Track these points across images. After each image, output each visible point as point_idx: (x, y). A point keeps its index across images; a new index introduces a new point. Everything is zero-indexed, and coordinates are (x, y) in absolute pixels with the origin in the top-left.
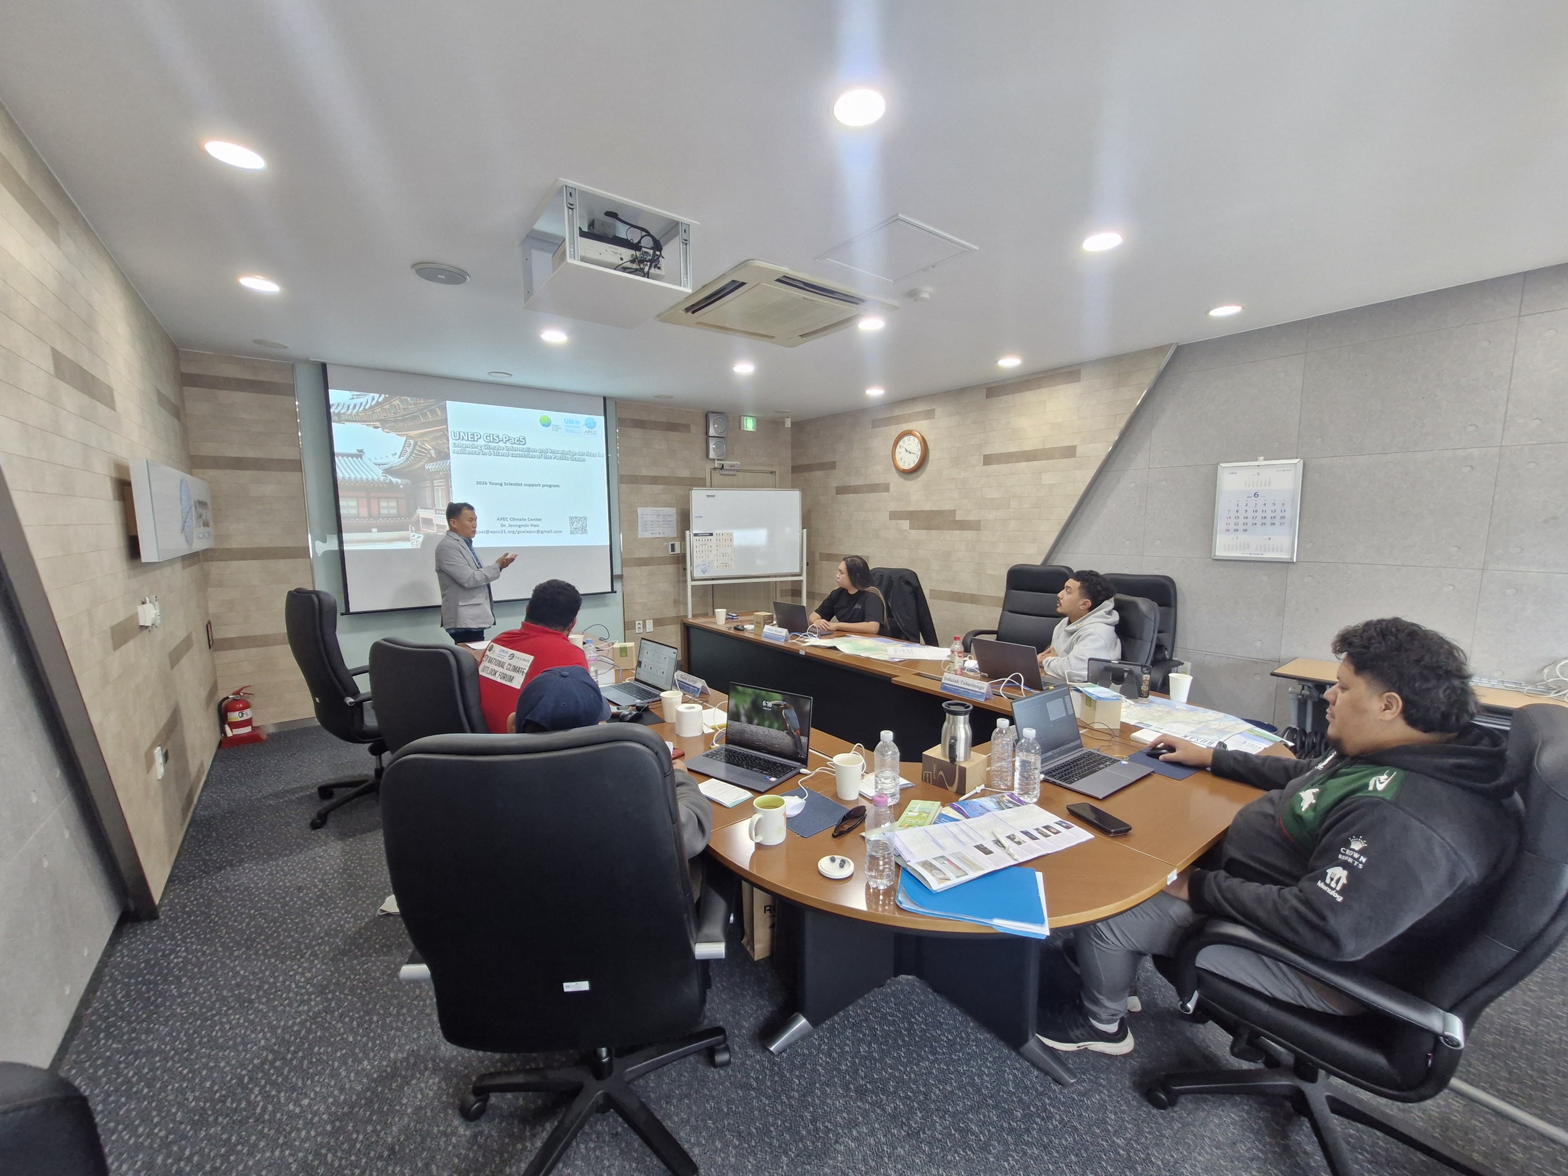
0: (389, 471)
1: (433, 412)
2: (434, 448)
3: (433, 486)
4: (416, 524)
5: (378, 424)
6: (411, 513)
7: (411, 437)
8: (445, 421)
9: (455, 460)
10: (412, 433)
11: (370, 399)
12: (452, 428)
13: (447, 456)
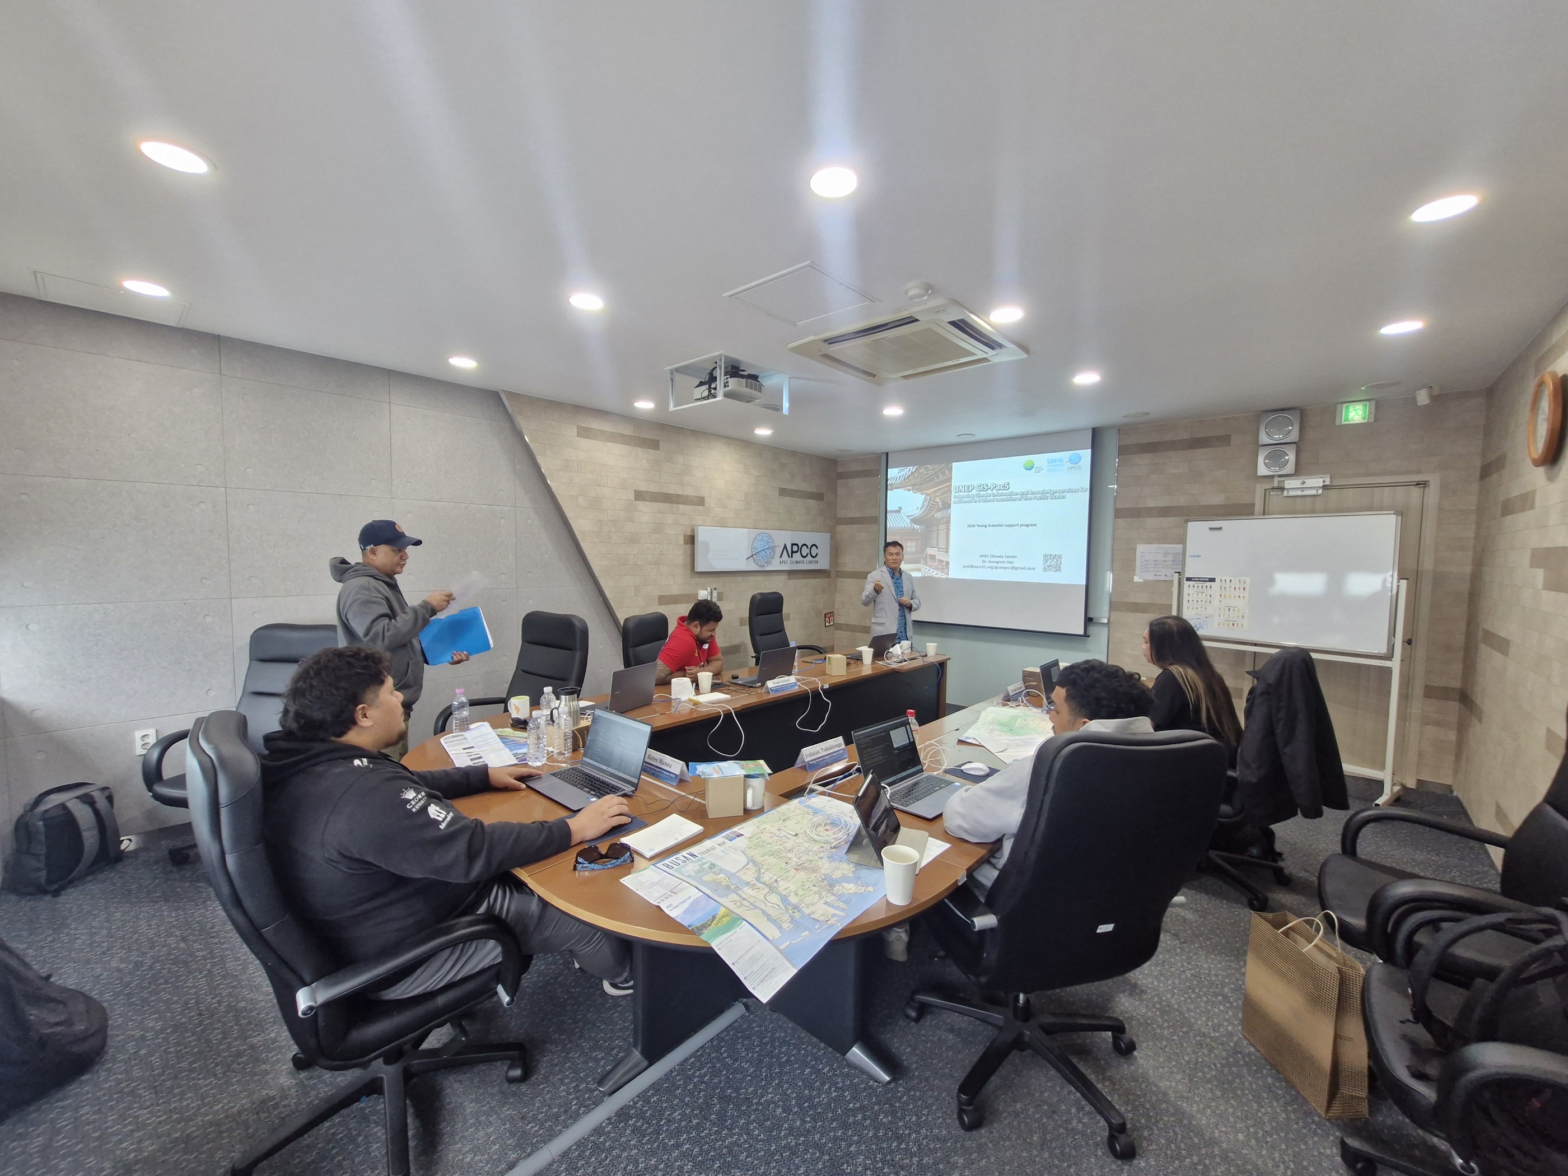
0: (914, 521)
1: (943, 473)
2: (942, 501)
3: (938, 530)
4: (925, 559)
5: (910, 488)
6: (923, 550)
7: (927, 495)
8: (950, 479)
9: (955, 510)
10: (929, 491)
11: (908, 470)
12: (955, 483)
13: (949, 507)
